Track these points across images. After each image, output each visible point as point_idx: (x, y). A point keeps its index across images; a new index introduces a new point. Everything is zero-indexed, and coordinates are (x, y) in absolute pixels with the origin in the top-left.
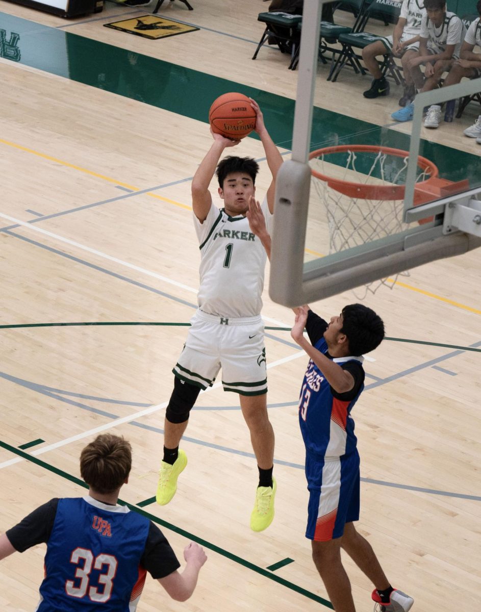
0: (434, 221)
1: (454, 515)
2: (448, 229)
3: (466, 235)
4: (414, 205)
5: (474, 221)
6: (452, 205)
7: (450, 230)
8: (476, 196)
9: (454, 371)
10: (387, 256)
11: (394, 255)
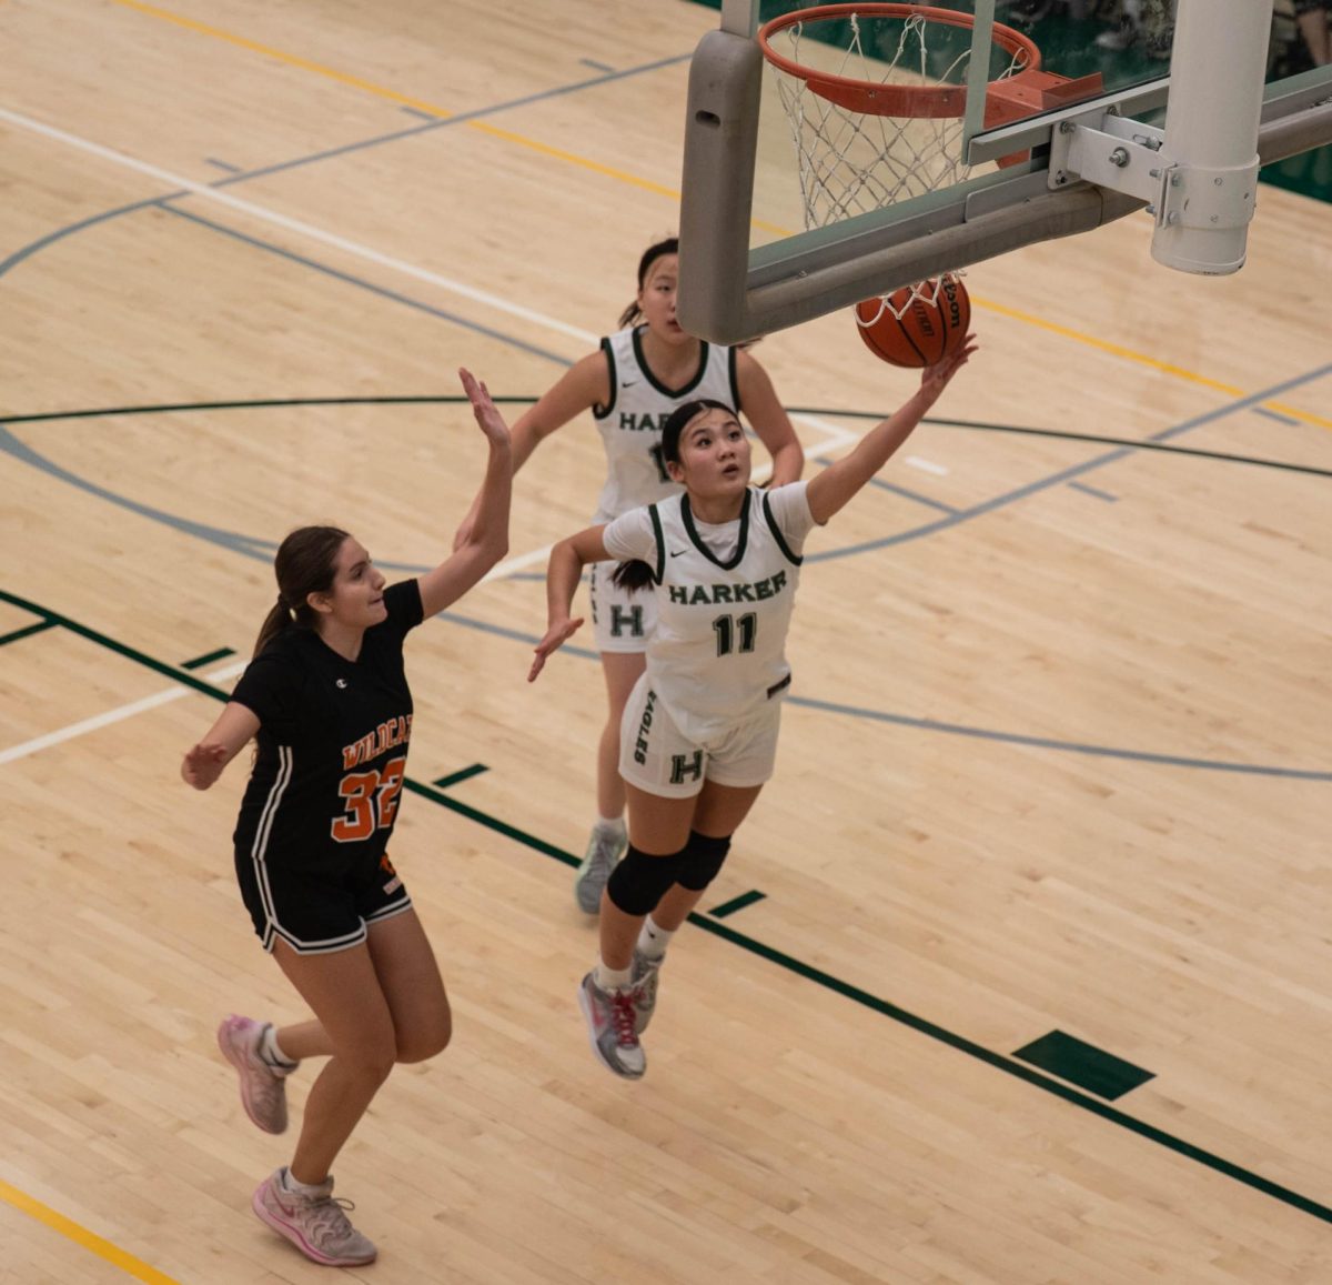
0: (1029, 162)
1: (1105, 793)
2: (1059, 178)
3: (1096, 190)
4: (985, 127)
5: (1112, 160)
6: (1066, 126)
7: (1063, 180)
8: (1118, 108)
9: (1112, 492)
10: (930, 234)
11: (944, 233)
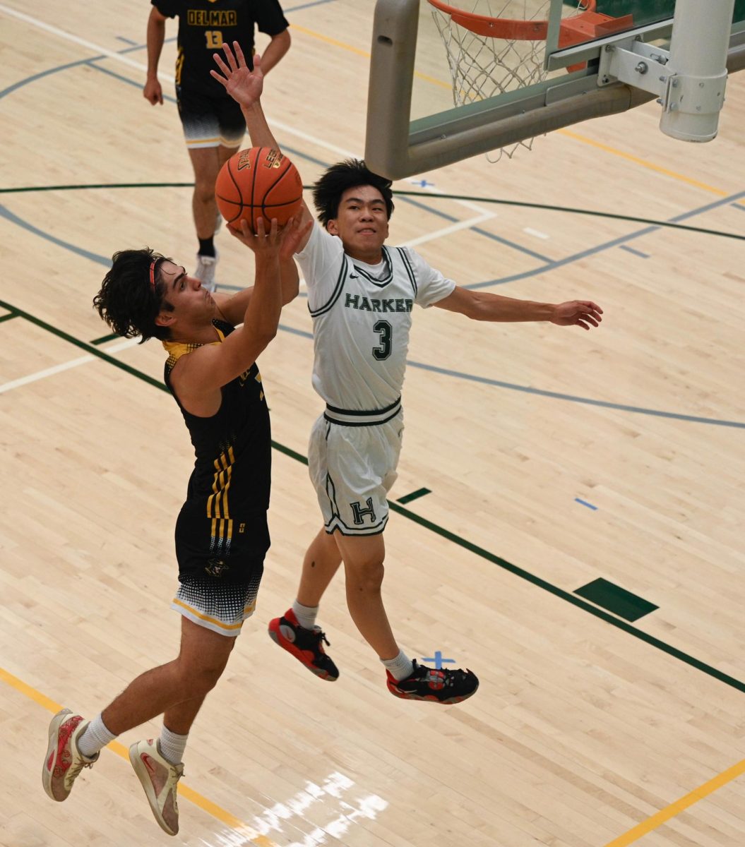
0: (586, 69)
1: (635, 435)
2: (604, 79)
3: (627, 87)
4: (559, 48)
5: (637, 69)
6: (609, 48)
7: (607, 81)
8: (642, 38)
9: (646, 252)
10: (523, 113)
11: (532, 112)
